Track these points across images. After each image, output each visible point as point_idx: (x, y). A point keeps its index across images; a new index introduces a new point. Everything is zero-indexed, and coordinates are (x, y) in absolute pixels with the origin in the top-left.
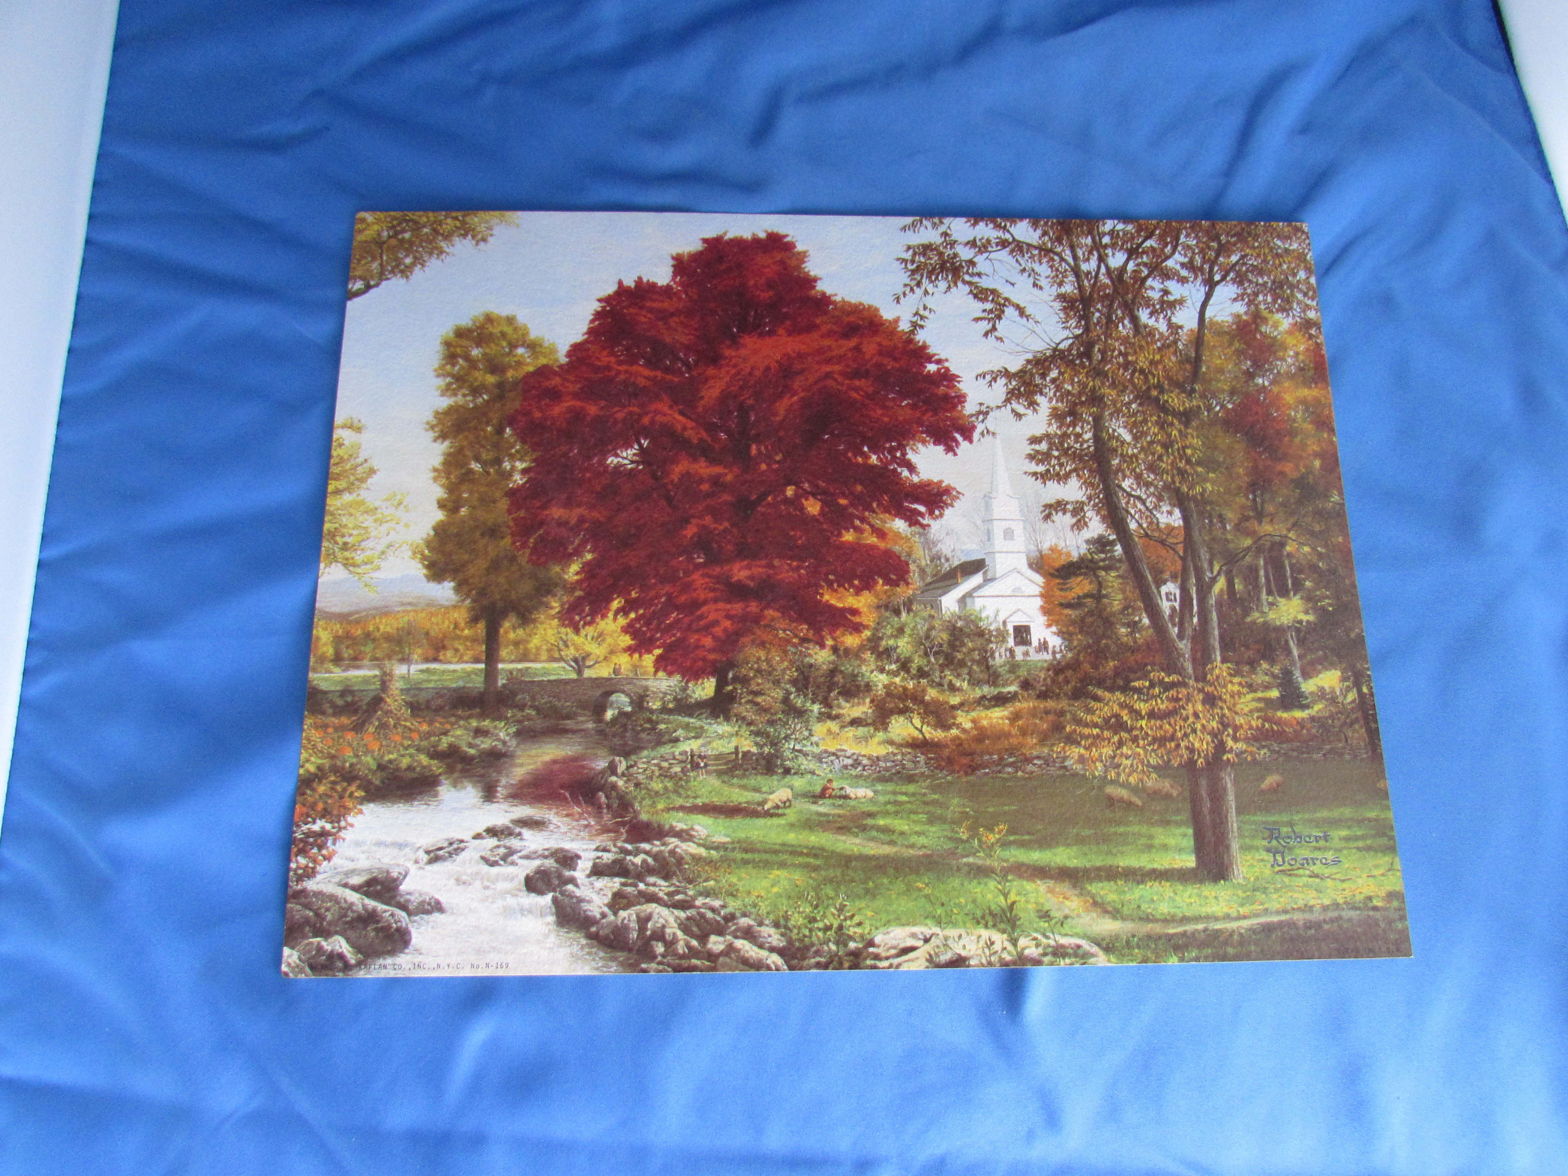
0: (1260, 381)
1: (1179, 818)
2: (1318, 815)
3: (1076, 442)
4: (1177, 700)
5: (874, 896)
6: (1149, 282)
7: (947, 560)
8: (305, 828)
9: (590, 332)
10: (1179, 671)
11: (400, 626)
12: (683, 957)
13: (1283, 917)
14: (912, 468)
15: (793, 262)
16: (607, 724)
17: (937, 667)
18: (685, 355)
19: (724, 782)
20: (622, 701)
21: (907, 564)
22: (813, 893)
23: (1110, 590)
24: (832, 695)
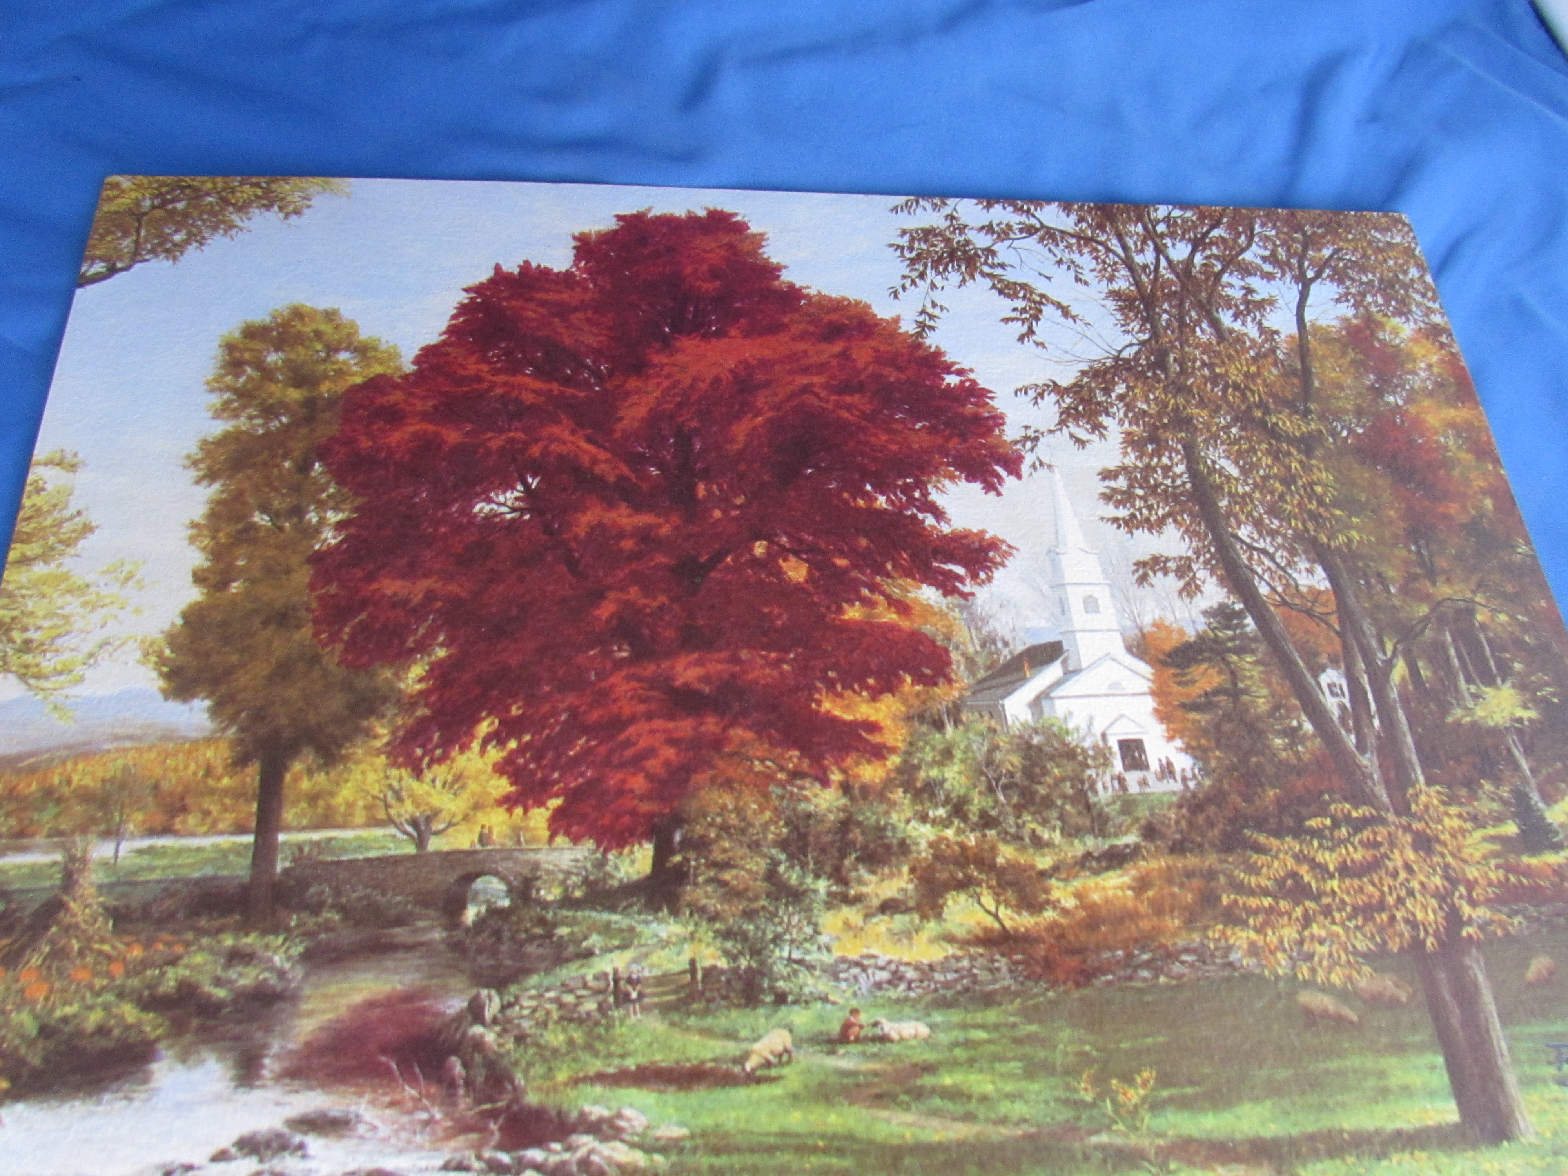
0: (1391, 399)
1: (1417, 1038)
3: (1165, 477)
4: (1376, 845)
6: (1225, 278)
7: (1006, 644)
9: (451, 330)
10: (1369, 799)
11: (108, 775)
14: (938, 514)
15: (746, 247)
16: (468, 930)
17: (1009, 809)
18: (594, 362)
19: (673, 1024)
20: (493, 889)
21: (947, 651)
23: (1249, 682)
24: (847, 862)
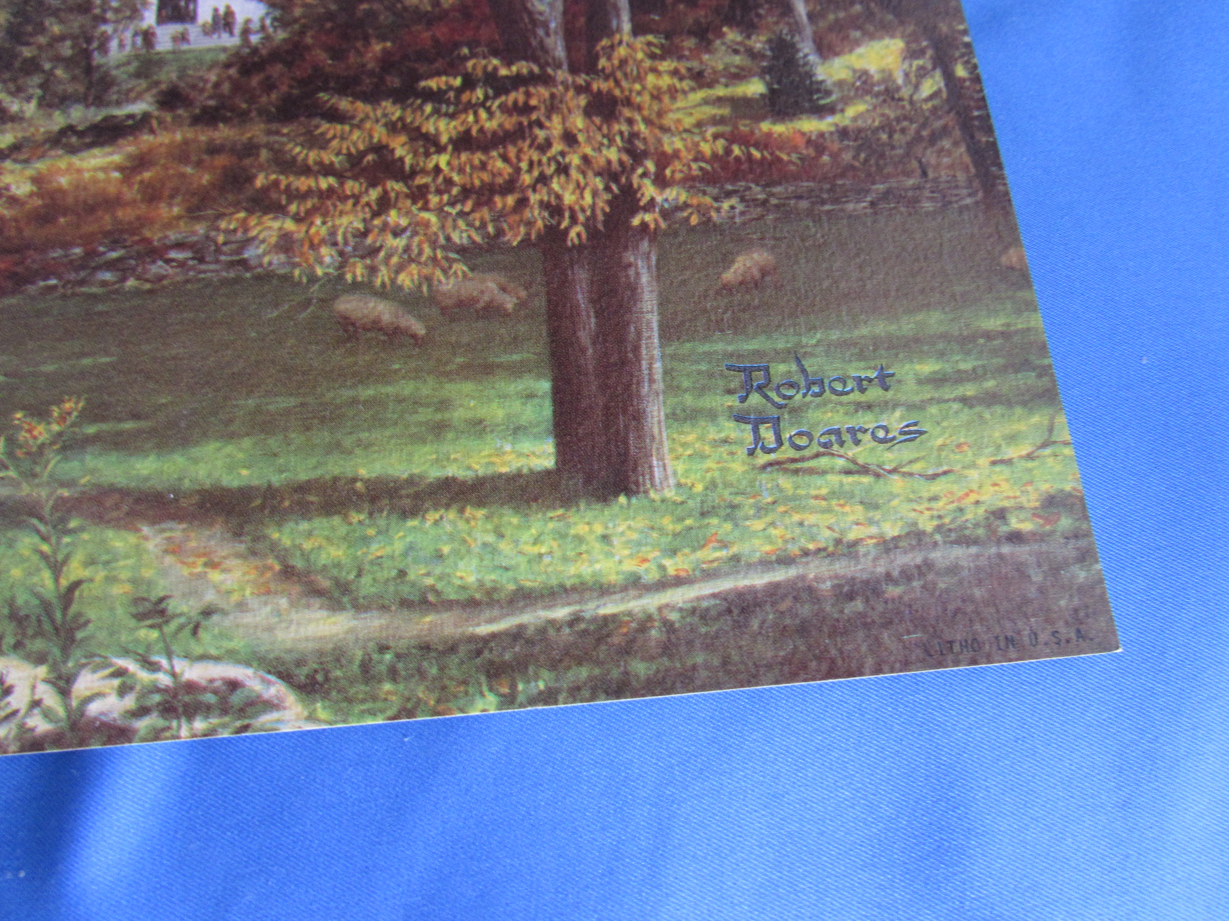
1: (516, 357)
2: (864, 331)
4: (527, 109)
10: (535, 54)
13: (780, 575)
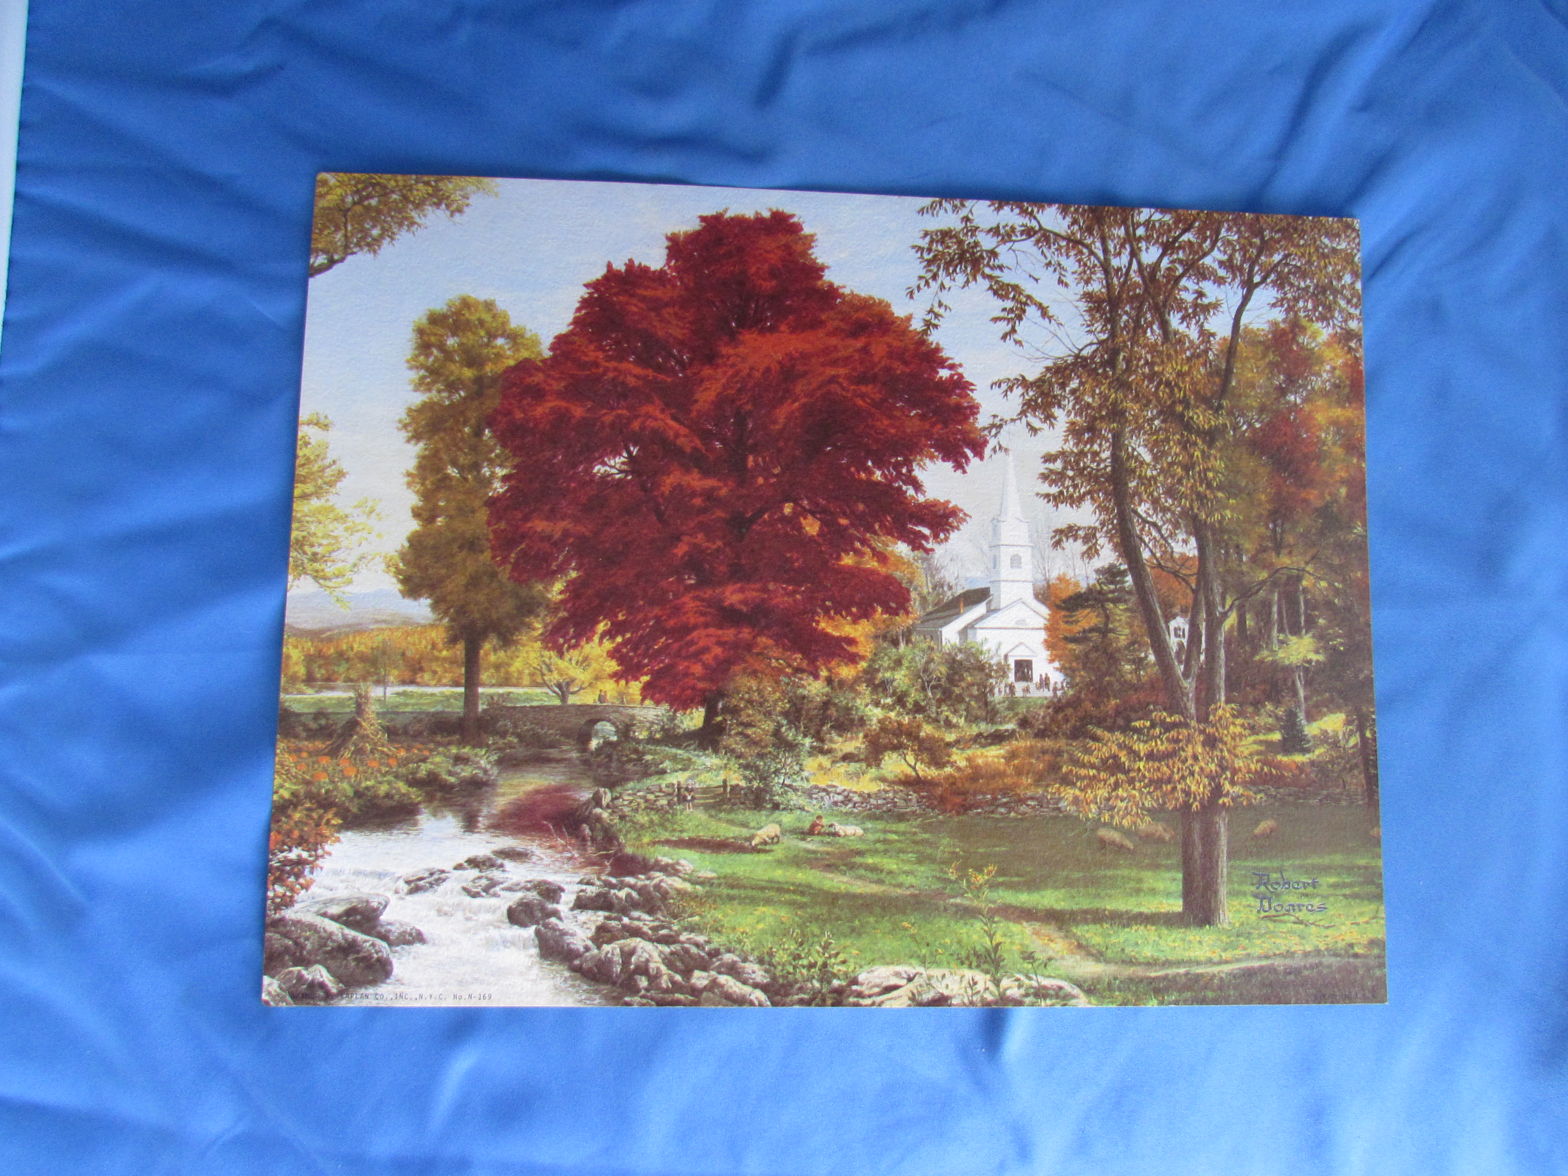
0: (1292, 398)
1: (1169, 862)
3: (1093, 461)
4: (1178, 741)
5: (859, 935)
6: (1184, 282)
7: (950, 588)
8: (281, 856)
9: (576, 322)
10: (1183, 711)
11: (375, 645)
12: (667, 991)
14: (917, 486)
15: (799, 248)
16: (592, 753)
17: (934, 702)
18: (679, 352)
19: (711, 816)
20: (607, 730)
21: (908, 591)
22: (798, 931)
23: (1117, 624)
24: (825, 728)
